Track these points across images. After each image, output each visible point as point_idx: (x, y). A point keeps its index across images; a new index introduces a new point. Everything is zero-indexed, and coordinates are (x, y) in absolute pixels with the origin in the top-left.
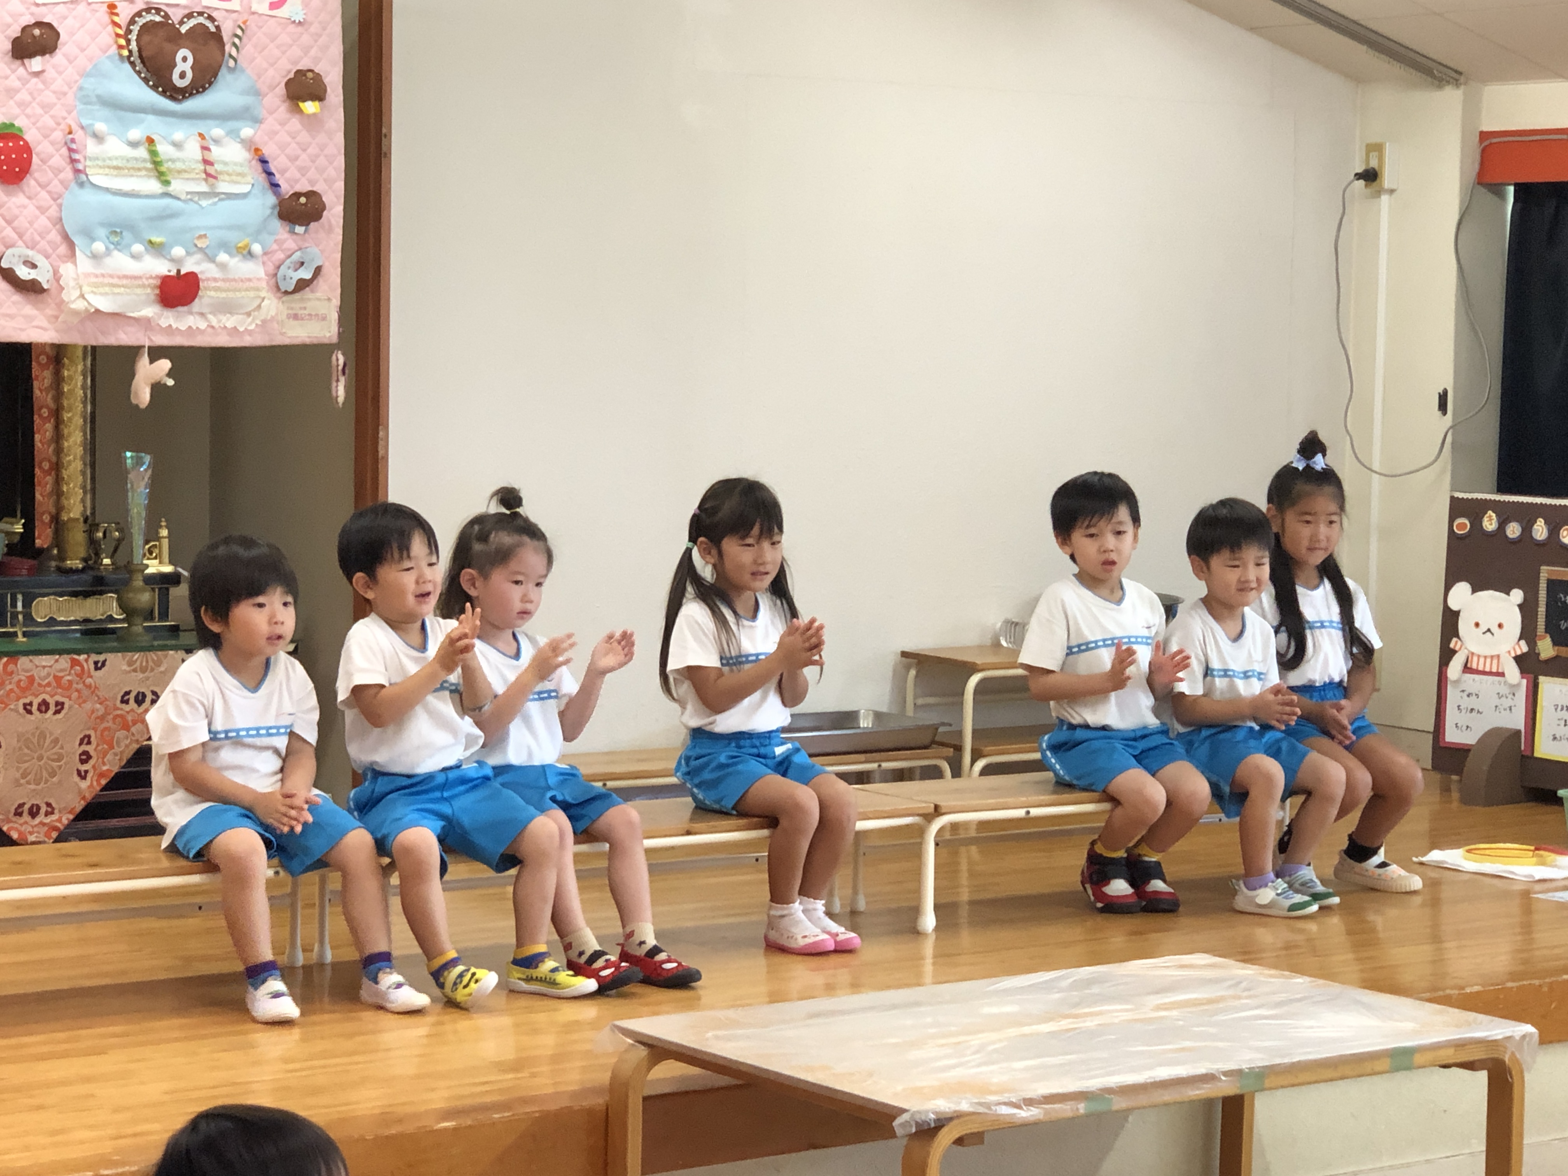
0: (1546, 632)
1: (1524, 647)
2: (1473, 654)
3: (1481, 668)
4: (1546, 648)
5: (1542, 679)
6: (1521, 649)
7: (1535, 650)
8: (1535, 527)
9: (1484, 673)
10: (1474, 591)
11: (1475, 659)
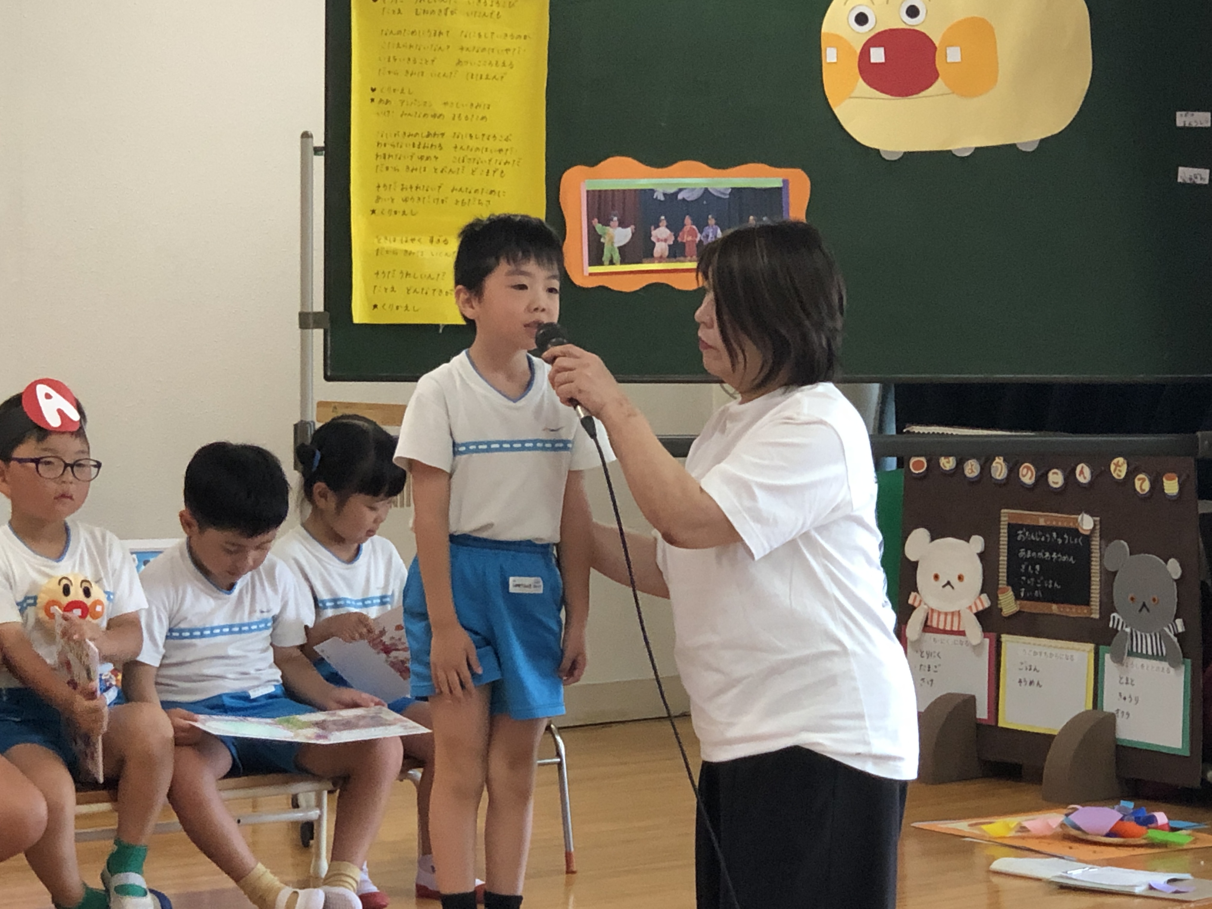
0: (1009, 583)
1: (985, 602)
2: (932, 610)
3: (941, 627)
4: (1008, 603)
5: (1005, 637)
6: (982, 603)
7: (997, 604)
8: (994, 464)
10: (933, 539)
11: (935, 616)
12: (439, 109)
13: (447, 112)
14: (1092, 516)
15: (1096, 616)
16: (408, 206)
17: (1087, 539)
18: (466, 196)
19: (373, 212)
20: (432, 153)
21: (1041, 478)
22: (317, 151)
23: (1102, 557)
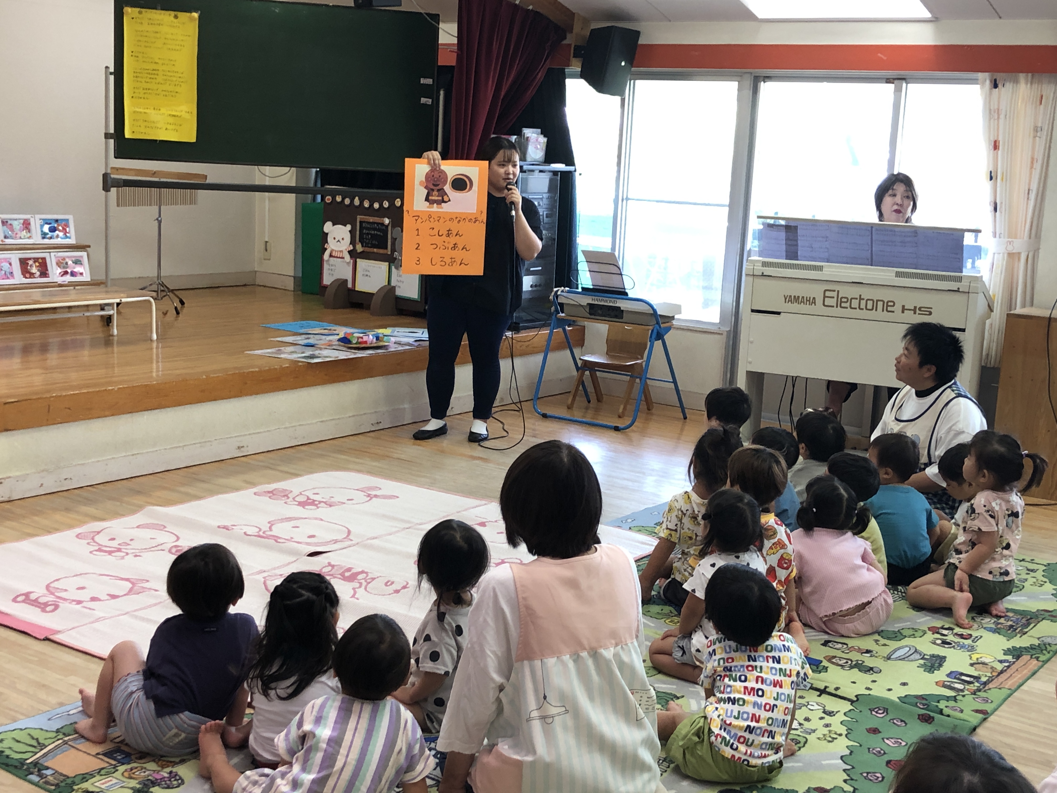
0: (360, 241)
1: (351, 247)
2: (333, 250)
3: (336, 255)
4: (359, 248)
5: (358, 260)
7: (355, 248)
8: (355, 200)
9: (337, 257)
10: (334, 225)
11: (333, 252)
12: (157, 61)
13: (160, 62)
14: (389, 218)
15: (389, 253)
16: (146, 96)
17: (387, 226)
18: (167, 94)
19: (132, 97)
20: (156, 76)
21: (371, 205)
22: (111, 73)
23: (392, 233)
